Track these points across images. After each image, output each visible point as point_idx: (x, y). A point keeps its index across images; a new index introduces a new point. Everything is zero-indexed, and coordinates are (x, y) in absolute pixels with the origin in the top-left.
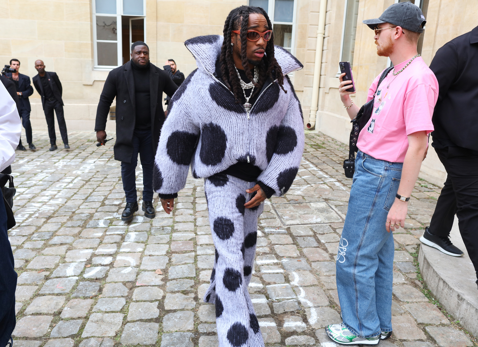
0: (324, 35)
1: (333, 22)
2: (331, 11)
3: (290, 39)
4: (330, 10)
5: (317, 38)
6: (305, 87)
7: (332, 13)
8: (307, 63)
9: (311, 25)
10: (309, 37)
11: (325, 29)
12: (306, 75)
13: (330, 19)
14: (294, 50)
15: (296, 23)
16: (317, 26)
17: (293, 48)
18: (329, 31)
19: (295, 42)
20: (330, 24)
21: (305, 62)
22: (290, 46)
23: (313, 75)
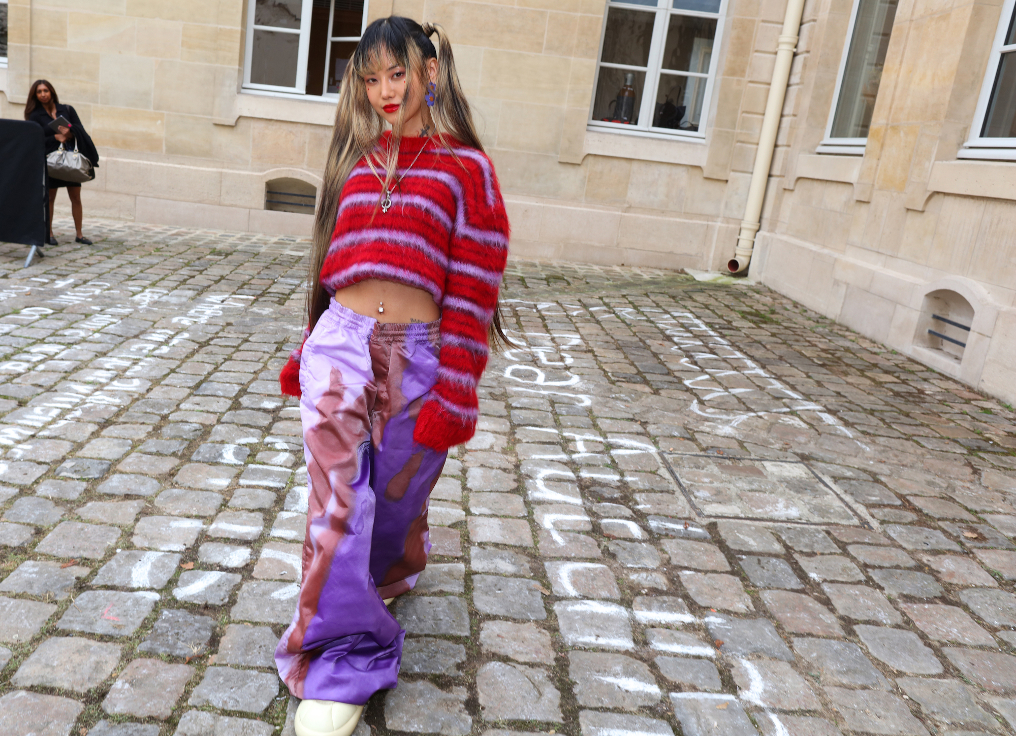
0: (796, 47)
1: (824, 15)
3: (708, 55)
5: (776, 53)
6: (733, 171)
8: (744, 115)
9: (764, 21)
10: (757, 51)
11: (799, 34)
12: (738, 141)
13: (816, 10)
14: (715, 81)
15: (728, 15)
16: (780, 26)
17: (712, 76)
18: (810, 38)
19: (719, 61)
20: (814, 20)
21: (740, 111)
22: (705, 69)
23: (758, 144)
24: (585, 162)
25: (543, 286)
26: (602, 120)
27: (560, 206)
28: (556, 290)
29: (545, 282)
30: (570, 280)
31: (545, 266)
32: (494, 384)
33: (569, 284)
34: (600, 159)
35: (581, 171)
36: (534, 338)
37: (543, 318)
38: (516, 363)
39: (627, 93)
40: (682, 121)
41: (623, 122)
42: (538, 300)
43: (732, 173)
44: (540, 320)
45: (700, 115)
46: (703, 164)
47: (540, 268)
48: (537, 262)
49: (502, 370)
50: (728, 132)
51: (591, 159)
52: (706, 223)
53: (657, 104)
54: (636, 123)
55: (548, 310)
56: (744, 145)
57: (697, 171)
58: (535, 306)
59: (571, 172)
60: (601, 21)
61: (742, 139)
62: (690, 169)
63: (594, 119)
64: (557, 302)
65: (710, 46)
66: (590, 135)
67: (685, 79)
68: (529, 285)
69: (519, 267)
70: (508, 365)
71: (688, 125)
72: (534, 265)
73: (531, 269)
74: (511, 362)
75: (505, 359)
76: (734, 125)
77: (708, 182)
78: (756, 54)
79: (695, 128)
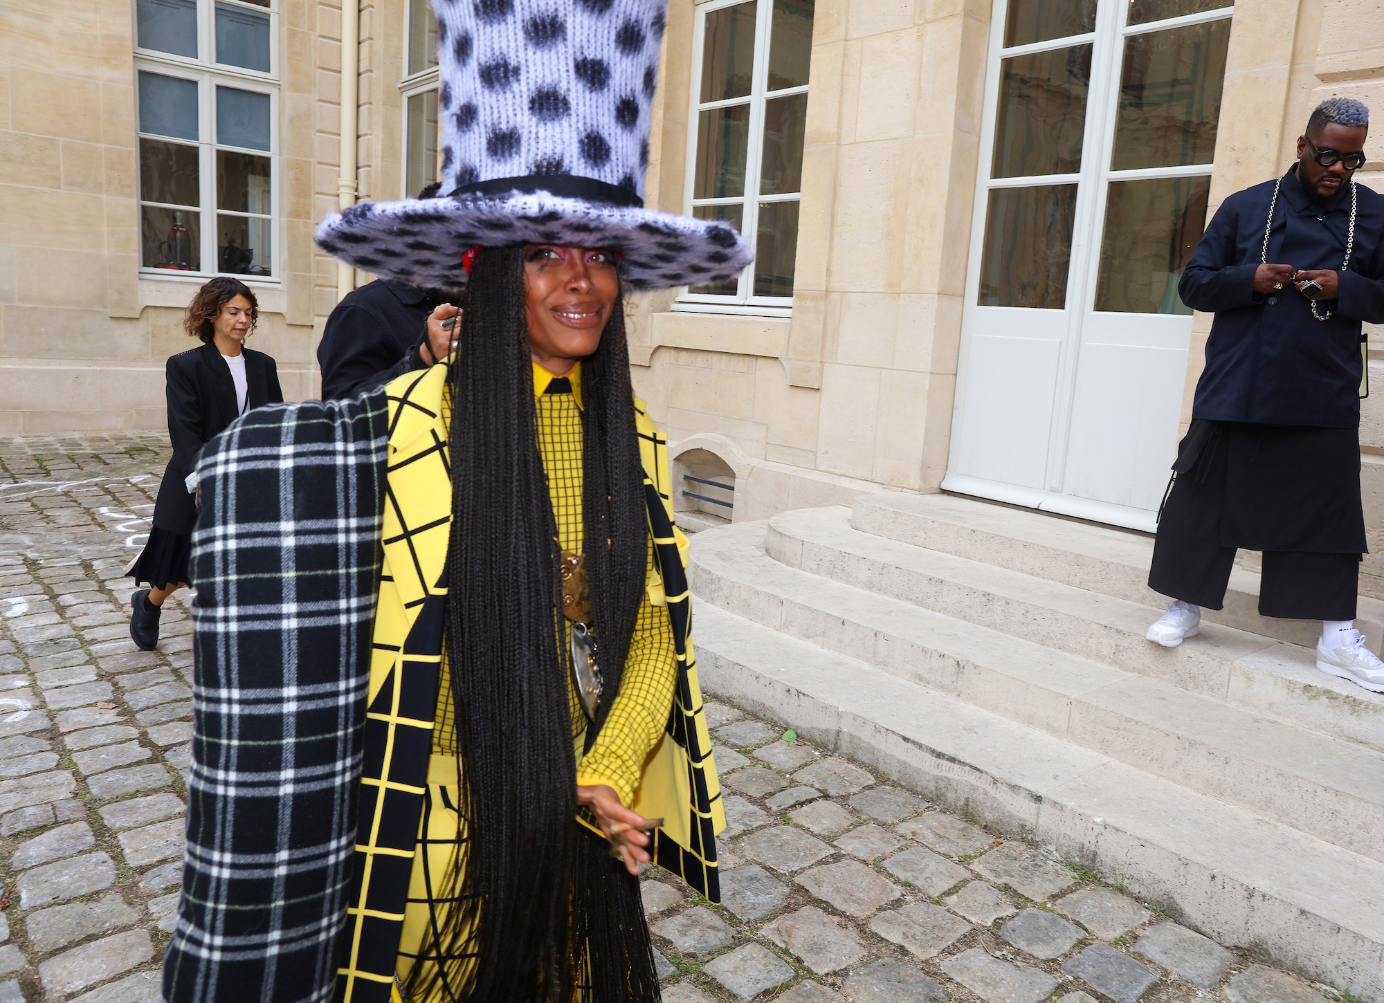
0: (356, 190)
1: (377, 162)
2: (368, 137)
3: (267, 192)
4: (366, 135)
5: (338, 196)
6: (317, 315)
7: (374, 141)
8: (317, 258)
9: (319, 163)
10: (318, 193)
11: (357, 178)
12: (317, 285)
13: (369, 156)
14: (280, 222)
15: (280, 154)
16: (337, 168)
17: (275, 216)
18: (369, 183)
19: (281, 203)
20: (369, 166)
21: (312, 255)
22: (266, 209)
23: (337, 287)
24: (144, 315)
25: (126, 460)
26: (155, 266)
27: (122, 368)
28: (146, 462)
29: (127, 456)
30: (157, 449)
31: (119, 439)
32: (121, 553)
33: (157, 454)
34: (163, 311)
35: (141, 326)
36: (142, 509)
37: (143, 491)
38: (134, 533)
39: (178, 234)
40: (251, 266)
41: (182, 268)
42: (128, 475)
43: (316, 318)
44: (140, 493)
45: (269, 257)
46: (284, 310)
47: (113, 442)
48: (105, 435)
49: (123, 542)
50: (304, 276)
51: (150, 312)
52: (298, 371)
53: (220, 248)
54: (198, 269)
55: (145, 482)
56: (323, 288)
57: (278, 318)
58: (128, 481)
59: (129, 327)
60: (134, 154)
61: (320, 283)
62: (271, 317)
63: (145, 265)
64: (152, 474)
65: (268, 183)
66: (144, 285)
67: (246, 219)
68: (108, 461)
69: (85, 444)
70: (126, 537)
71: (257, 269)
72: (103, 440)
73: (103, 444)
74: (128, 534)
75: (120, 532)
76: (308, 269)
77: (292, 329)
78: (318, 196)
79: (266, 272)
